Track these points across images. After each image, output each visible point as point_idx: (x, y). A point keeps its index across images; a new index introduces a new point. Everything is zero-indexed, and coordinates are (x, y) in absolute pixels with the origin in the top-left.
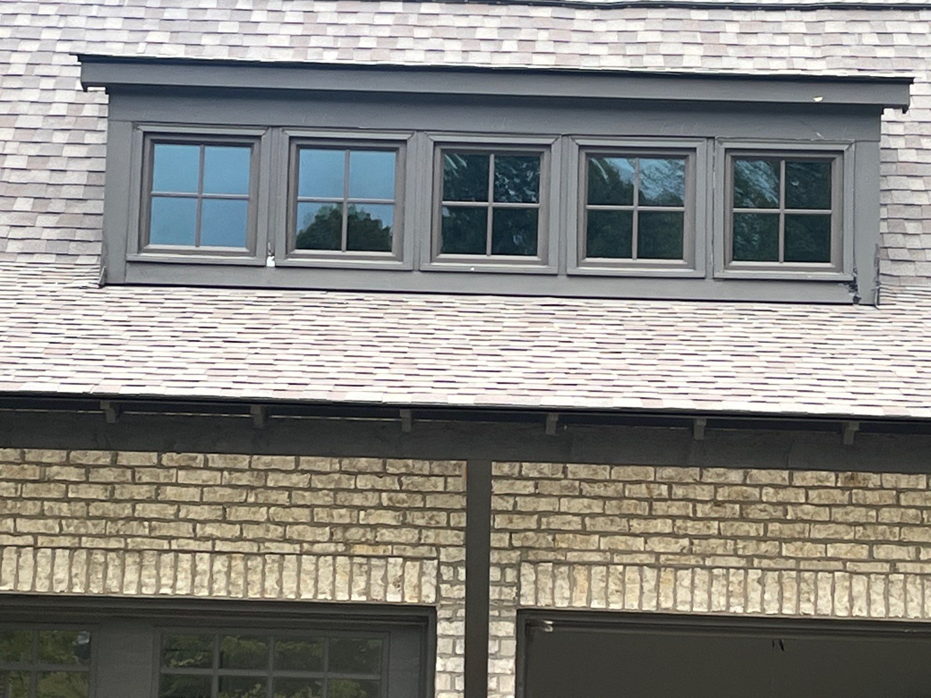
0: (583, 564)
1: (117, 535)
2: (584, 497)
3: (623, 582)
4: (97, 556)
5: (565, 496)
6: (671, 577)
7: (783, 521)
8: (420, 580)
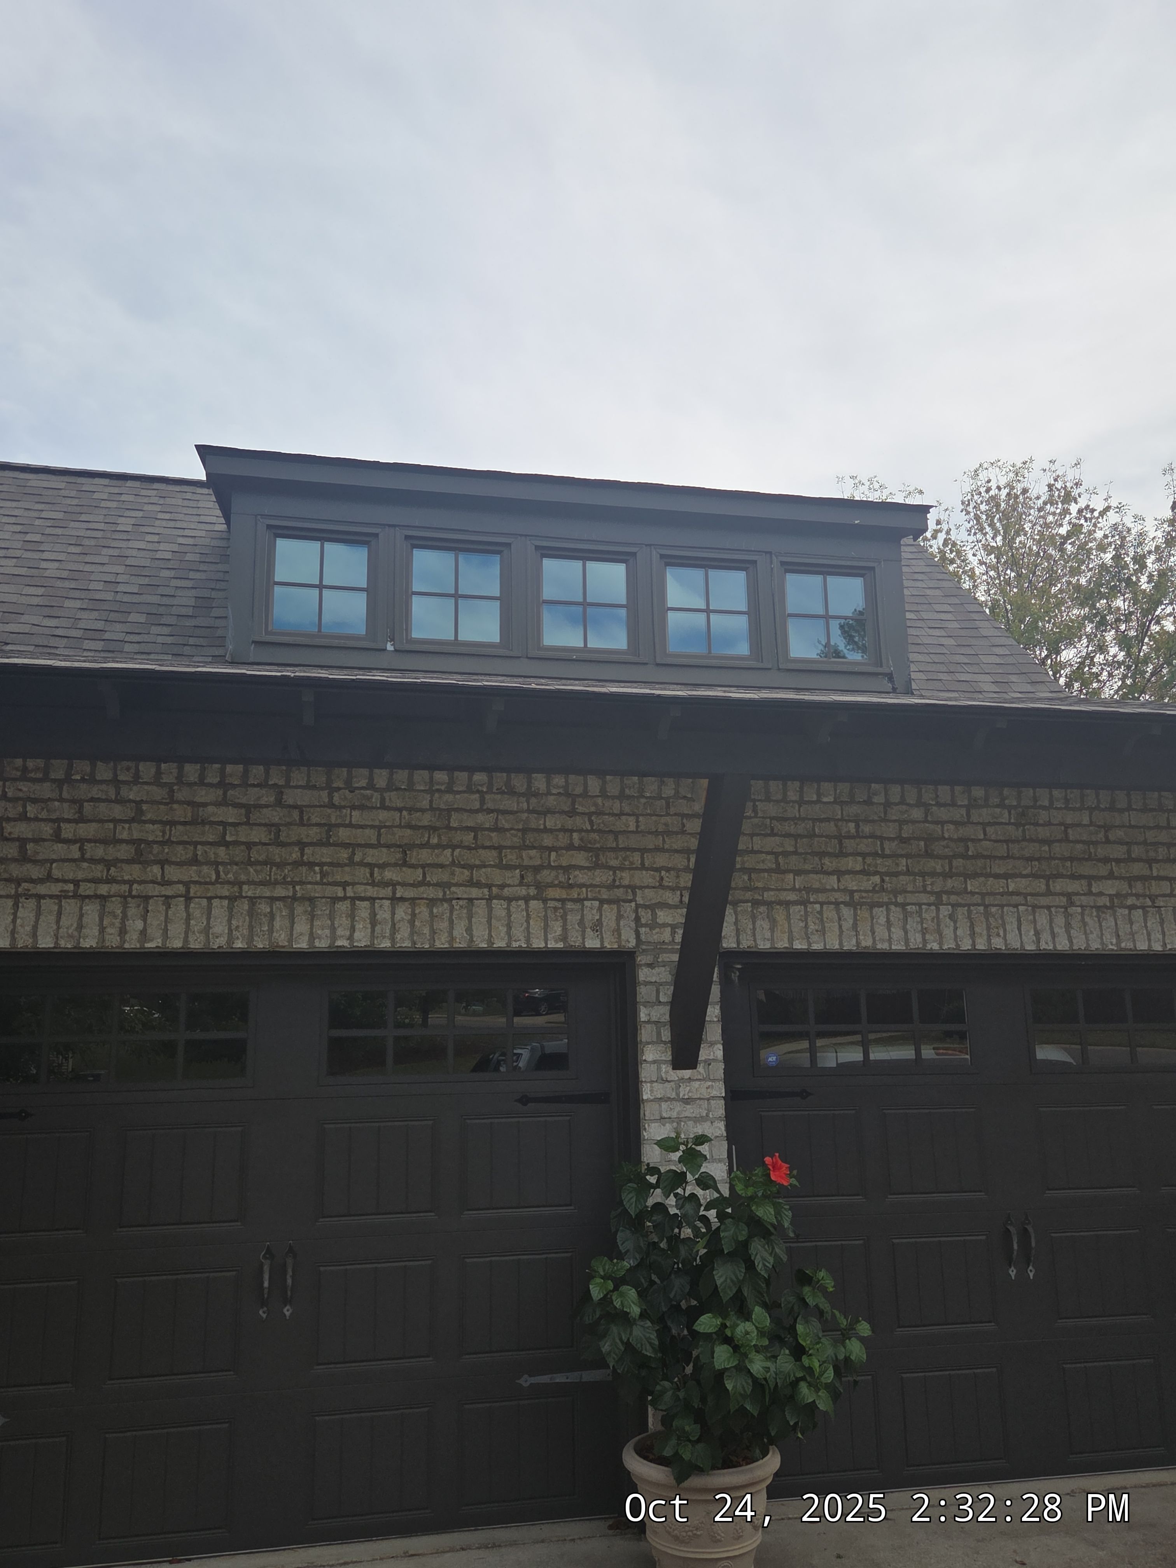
0: (780, 903)
1: (284, 882)
2: (775, 835)
3: (822, 920)
4: (261, 906)
5: (758, 835)
6: (867, 915)
7: (965, 857)
8: (618, 925)
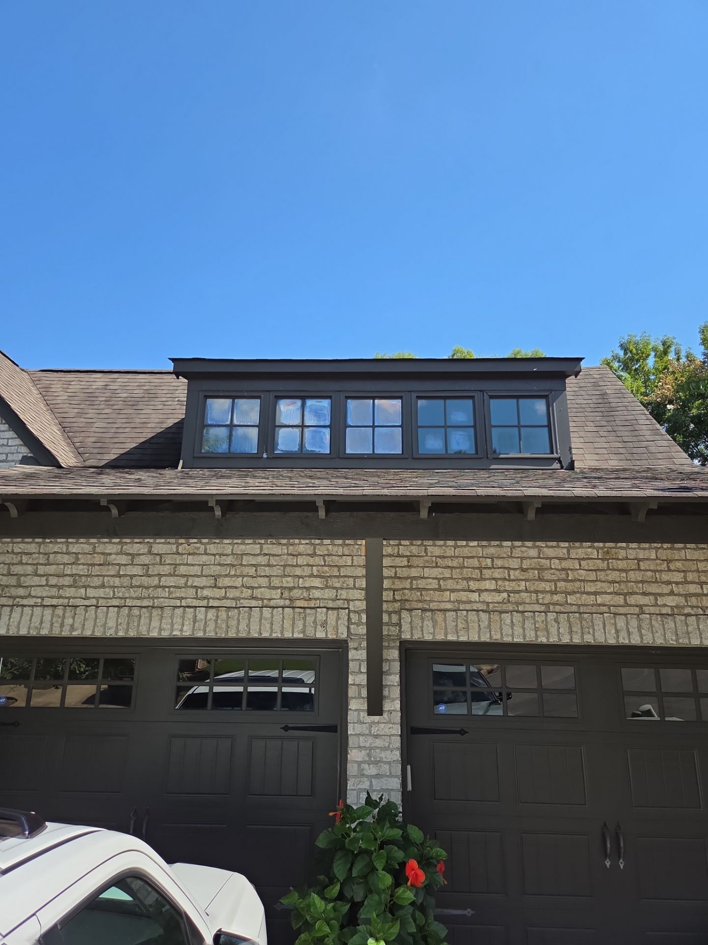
0: (440, 610)
1: (149, 598)
2: (439, 567)
3: (467, 621)
4: (134, 611)
5: (427, 567)
6: (497, 618)
7: (566, 580)
8: (337, 623)
